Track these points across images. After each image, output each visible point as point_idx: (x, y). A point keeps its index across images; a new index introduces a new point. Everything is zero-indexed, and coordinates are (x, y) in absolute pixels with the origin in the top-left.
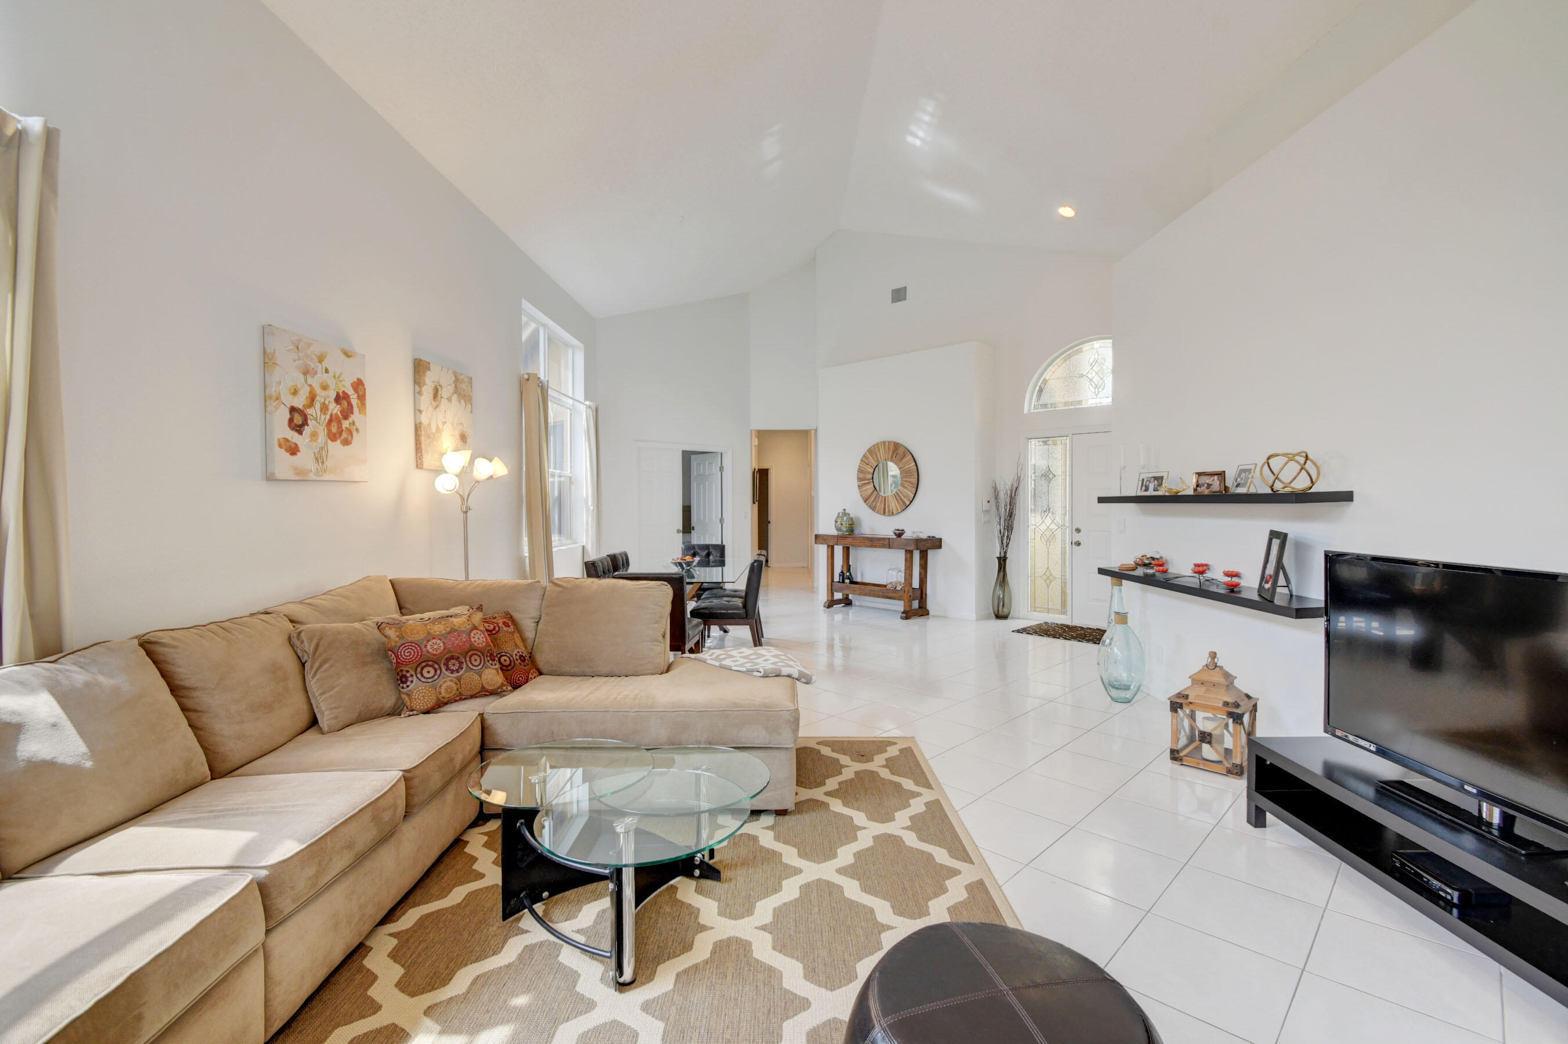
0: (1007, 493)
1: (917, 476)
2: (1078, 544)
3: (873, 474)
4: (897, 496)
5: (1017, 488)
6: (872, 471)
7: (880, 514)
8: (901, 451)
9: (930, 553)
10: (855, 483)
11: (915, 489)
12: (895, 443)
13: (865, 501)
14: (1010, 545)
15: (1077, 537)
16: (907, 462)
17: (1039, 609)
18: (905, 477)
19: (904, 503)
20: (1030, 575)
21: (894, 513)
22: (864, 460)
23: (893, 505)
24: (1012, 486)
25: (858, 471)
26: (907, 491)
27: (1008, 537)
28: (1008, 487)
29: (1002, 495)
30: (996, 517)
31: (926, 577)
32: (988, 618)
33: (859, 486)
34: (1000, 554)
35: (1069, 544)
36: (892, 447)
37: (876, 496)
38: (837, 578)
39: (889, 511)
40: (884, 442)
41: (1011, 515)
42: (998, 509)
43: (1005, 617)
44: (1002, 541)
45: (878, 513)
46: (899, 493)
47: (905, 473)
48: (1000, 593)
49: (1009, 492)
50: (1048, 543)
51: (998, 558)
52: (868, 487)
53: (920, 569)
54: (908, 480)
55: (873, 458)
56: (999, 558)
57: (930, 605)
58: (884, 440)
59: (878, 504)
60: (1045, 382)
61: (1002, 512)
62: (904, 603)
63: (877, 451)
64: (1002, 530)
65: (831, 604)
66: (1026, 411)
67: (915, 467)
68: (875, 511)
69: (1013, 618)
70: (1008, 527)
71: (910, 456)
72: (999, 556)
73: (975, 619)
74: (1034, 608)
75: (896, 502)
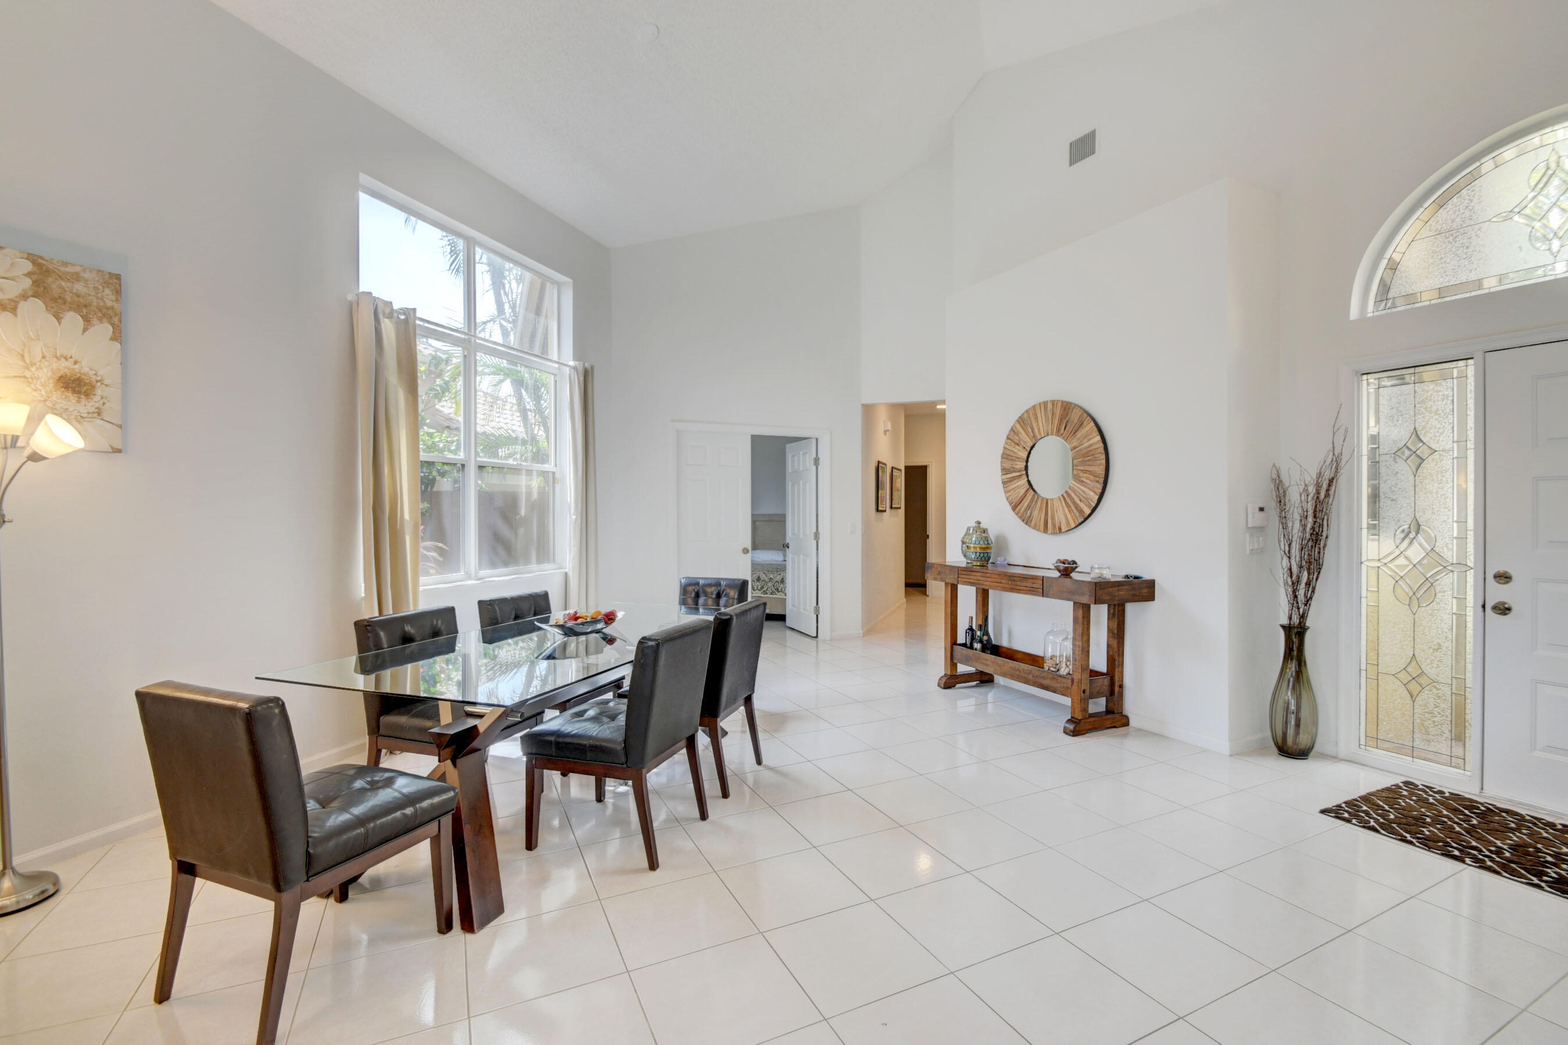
0: (1306, 490)
1: (1104, 462)
2: (1503, 609)
3: (1027, 461)
4: (1067, 498)
5: (1331, 481)
6: (1025, 456)
7: (1038, 530)
8: (1075, 416)
9: (1131, 608)
10: (998, 477)
11: (1100, 486)
12: (1063, 402)
13: (1014, 508)
14: (1313, 602)
15: (1498, 593)
16: (1086, 436)
17: (1386, 745)
18: (1083, 463)
19: (1081, 511)
20: (1363, 667)
21: (1063, 530)
22: (1012, 437)
23: (1062, 515)
24: (1320, 475)
25: (1002, 458)
26: (1086, 490)
27: (1308, 584)
28: (1311, 477)
29: (1294, 496)
30: (1279, 541)
31: (1121, 653)
32: (1258, 750)
33: (1004, 483)
34: (1290, 618)
35: (1475, 607)
36: (1058, 412)
37: (1032, 500)
38: (961, 639)
39: (1054, 525)
40: (1045, 403)
41: (1316, 538)
42: (1285, 527)
43: (1301, 754)
44: (1294, 591)
45: (1035, 528)
46: (1070, 491)
47: (1081, 459)
48: (1289, 696)
49: (1312, 490)
50: (1415, 602)
51: (1283, 627)
52: (1018, 483)
53: (1108, 637)
54: (1087, 468)
55: (1027, 434)
56: (1288, 629)
57: (1131, 705)
58: (1045, 400)
59: (1036, 513)
60: (1393, 267)
61: (1295, 531)
62: (1073, 702)
63: (1033, 419)
64: (1295, 569)
65: (951, 681)
66: (1354, 313)
67: (1101, 445)
68: (1030, 526)
69: (1324, 756)
70: (1310, 563)
71: (1092, 424)
72: (1285, 622)
73: (1227, 752)
74: (1375, 740)
75: (1066, 509)
